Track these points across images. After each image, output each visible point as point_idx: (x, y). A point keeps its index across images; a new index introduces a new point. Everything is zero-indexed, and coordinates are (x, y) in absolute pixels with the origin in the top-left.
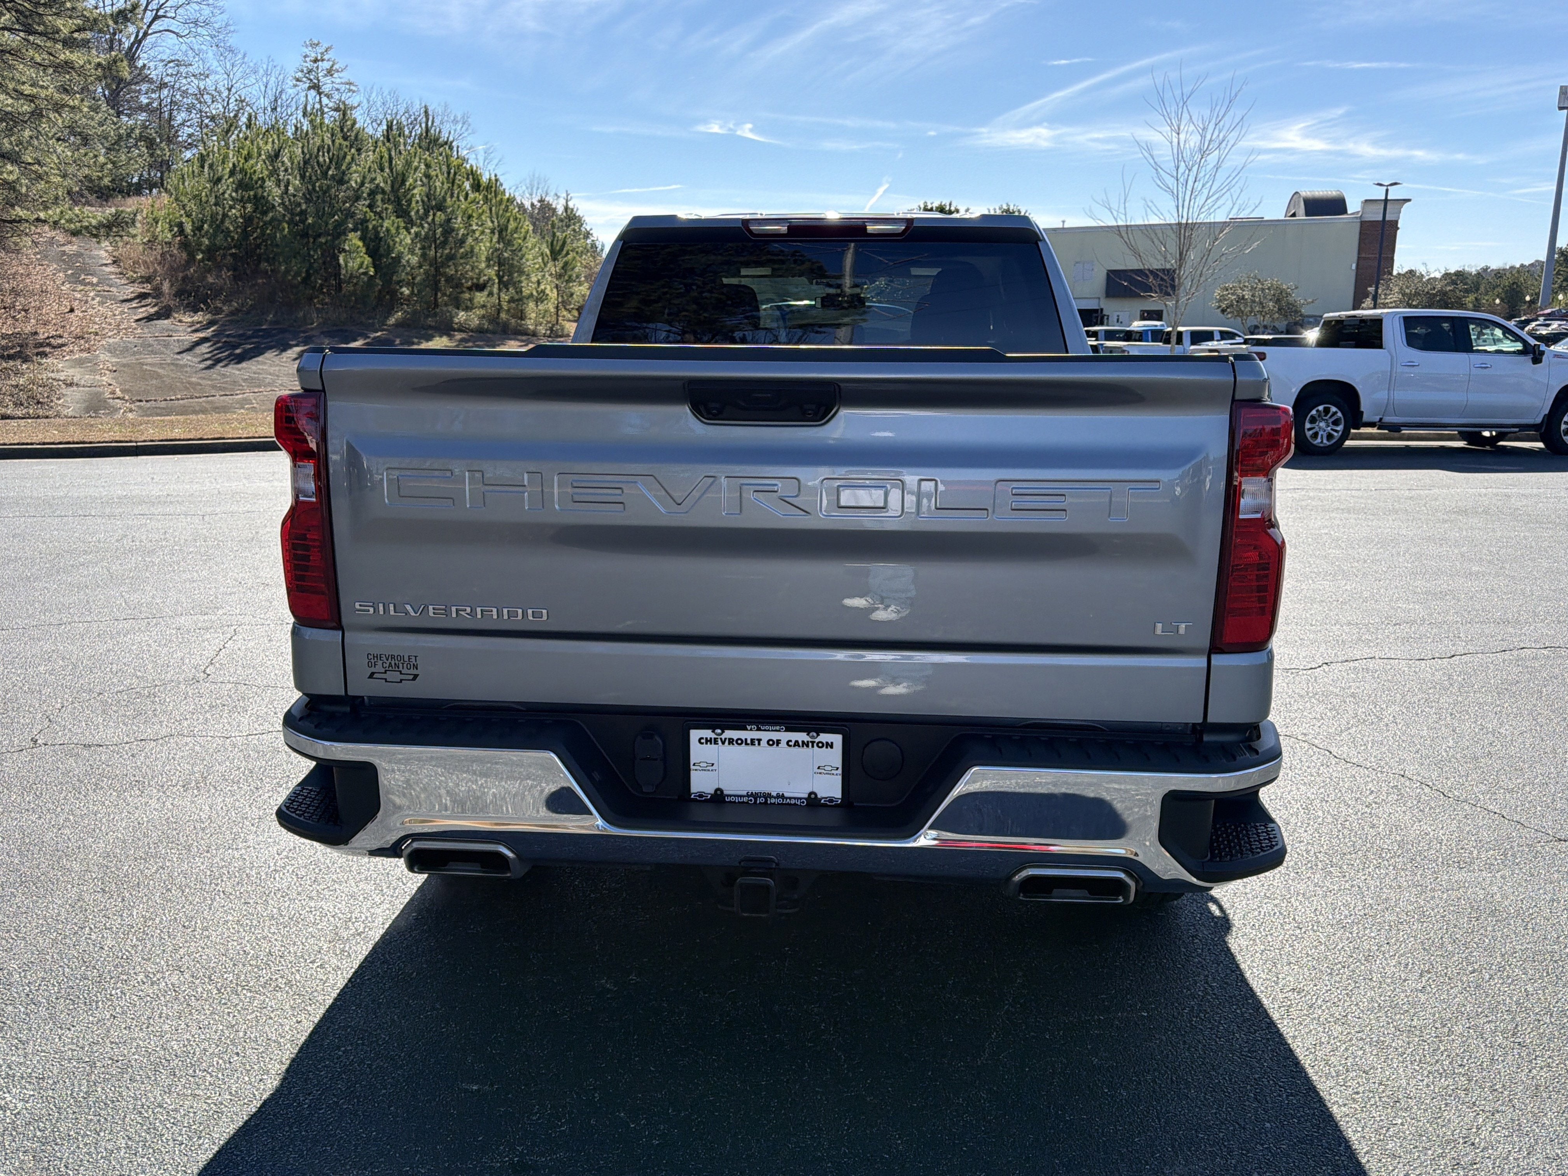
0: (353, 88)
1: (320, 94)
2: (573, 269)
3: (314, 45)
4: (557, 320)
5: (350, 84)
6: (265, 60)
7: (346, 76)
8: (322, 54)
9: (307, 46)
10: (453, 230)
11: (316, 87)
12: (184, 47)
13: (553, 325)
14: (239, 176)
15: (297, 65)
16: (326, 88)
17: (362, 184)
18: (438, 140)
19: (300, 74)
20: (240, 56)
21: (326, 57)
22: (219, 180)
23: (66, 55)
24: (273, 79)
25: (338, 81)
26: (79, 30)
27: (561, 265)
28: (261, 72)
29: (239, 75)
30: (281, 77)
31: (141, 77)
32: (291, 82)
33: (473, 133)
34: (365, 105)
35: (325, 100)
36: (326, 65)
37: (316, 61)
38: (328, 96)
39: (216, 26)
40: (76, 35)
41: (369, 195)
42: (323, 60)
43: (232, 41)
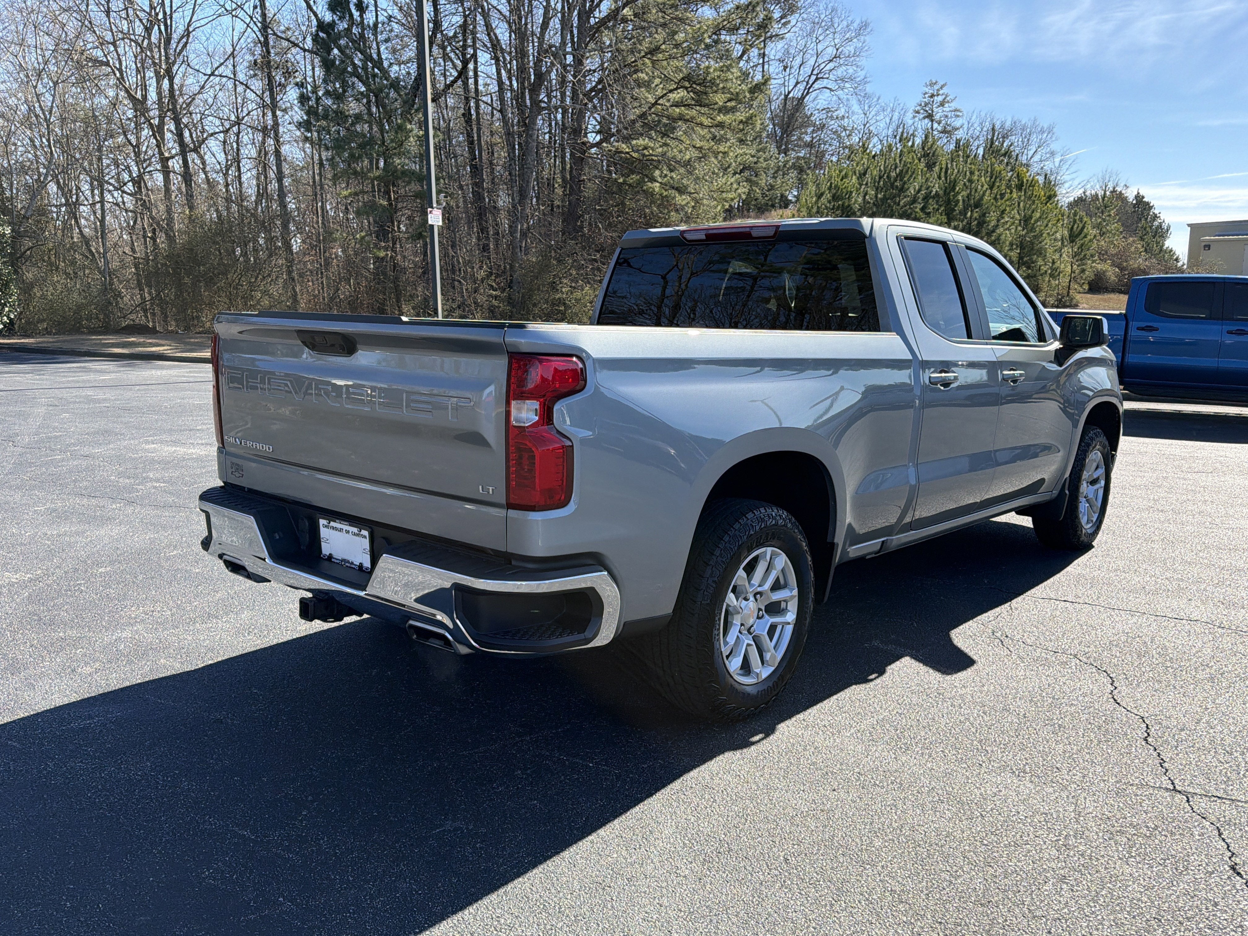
0: (958, 113)
1: (932, 121)
2: (1088, 250)
3: (932, 84)
4: (1068, 292)
5: (958, 111)
6: (893, 100)
7: (953, 105)
8: (938, 90)
9: (927, 86)
10: (984, 222)
11: (930, 117)
12: (835, 98)
13: (1063, 297)
14: (834, 191)
15: (918, 101)
16: (937, 117)
17: (919, 191)
18: (1000, 150)
19: (919, 108)
20: (875, 99)
21: (941, 92)
22: (822, 194)
23: (720, 118)
24: (897, 114)
25: (948, 109)
26: (730, 100)
27: (1078, 245)
28: (889, 110)
29: (873, 113)
30: (902, 112)
31: (807, 121)
32: (910, 115)
33: (1056, 140)
34: (965, 126)
35: (935, 125)
36: (940, 98)
37: (932, 96)
38: (939, 123)
39: (858, 79)
40: (729, 104)
41: (923, 199)
42: (938, 95)
43: (869, 88)
